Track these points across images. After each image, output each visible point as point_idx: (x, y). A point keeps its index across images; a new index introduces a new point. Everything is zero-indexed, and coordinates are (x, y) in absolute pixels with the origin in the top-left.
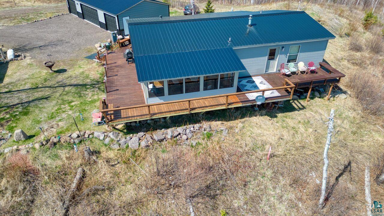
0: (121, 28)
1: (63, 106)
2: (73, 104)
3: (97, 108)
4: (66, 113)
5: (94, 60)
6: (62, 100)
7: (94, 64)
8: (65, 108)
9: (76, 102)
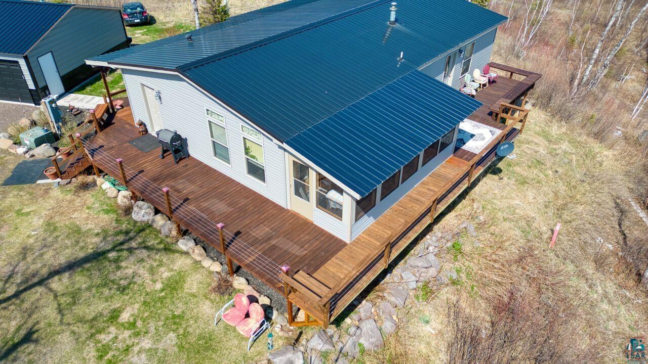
0: (41, 85)
1: (104, 338)
2: (125, 317)
3: (201, 297)
4: (136, 349)
5: (39, 182)
6: (81, 320)
7: (56, 193)
8: (116, 337)
9: (128, 309)
